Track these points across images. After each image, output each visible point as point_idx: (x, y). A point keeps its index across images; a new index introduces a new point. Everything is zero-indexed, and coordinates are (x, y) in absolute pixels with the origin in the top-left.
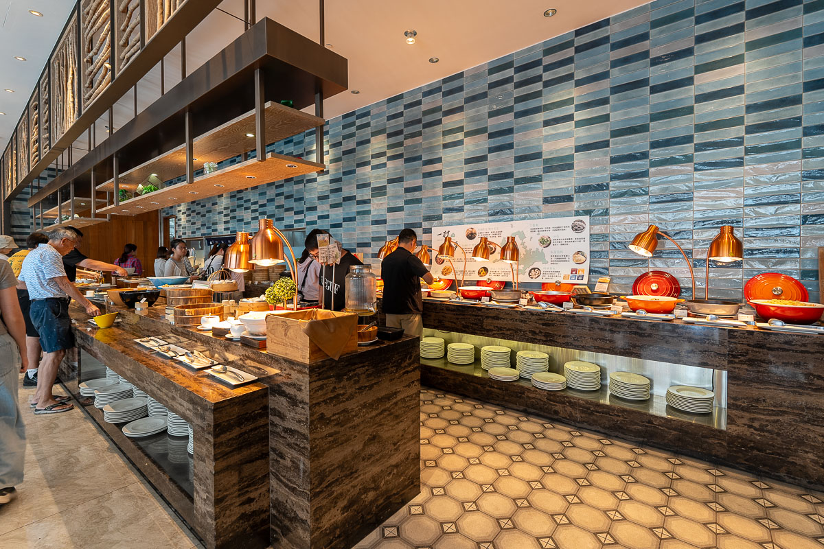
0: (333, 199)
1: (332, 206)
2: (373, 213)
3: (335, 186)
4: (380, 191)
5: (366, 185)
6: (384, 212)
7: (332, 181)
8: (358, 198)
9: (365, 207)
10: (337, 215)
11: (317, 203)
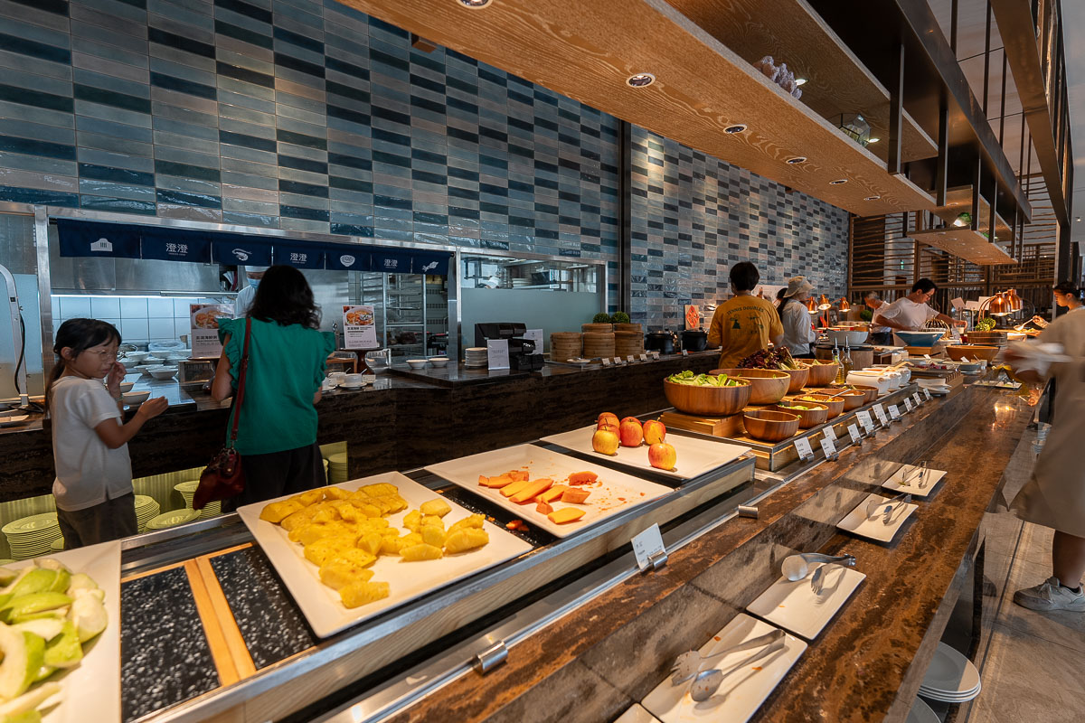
0: (667, 231)
1: (667, 241)
2: (707, 261)
3: (670, 214)
4: (711, 238)
5: (702, 228)
6: (714, 263)
7: (667, 206)
8: (694, 240)
9: (699, 253)
10: (672, 253)
11: (647, 229)
